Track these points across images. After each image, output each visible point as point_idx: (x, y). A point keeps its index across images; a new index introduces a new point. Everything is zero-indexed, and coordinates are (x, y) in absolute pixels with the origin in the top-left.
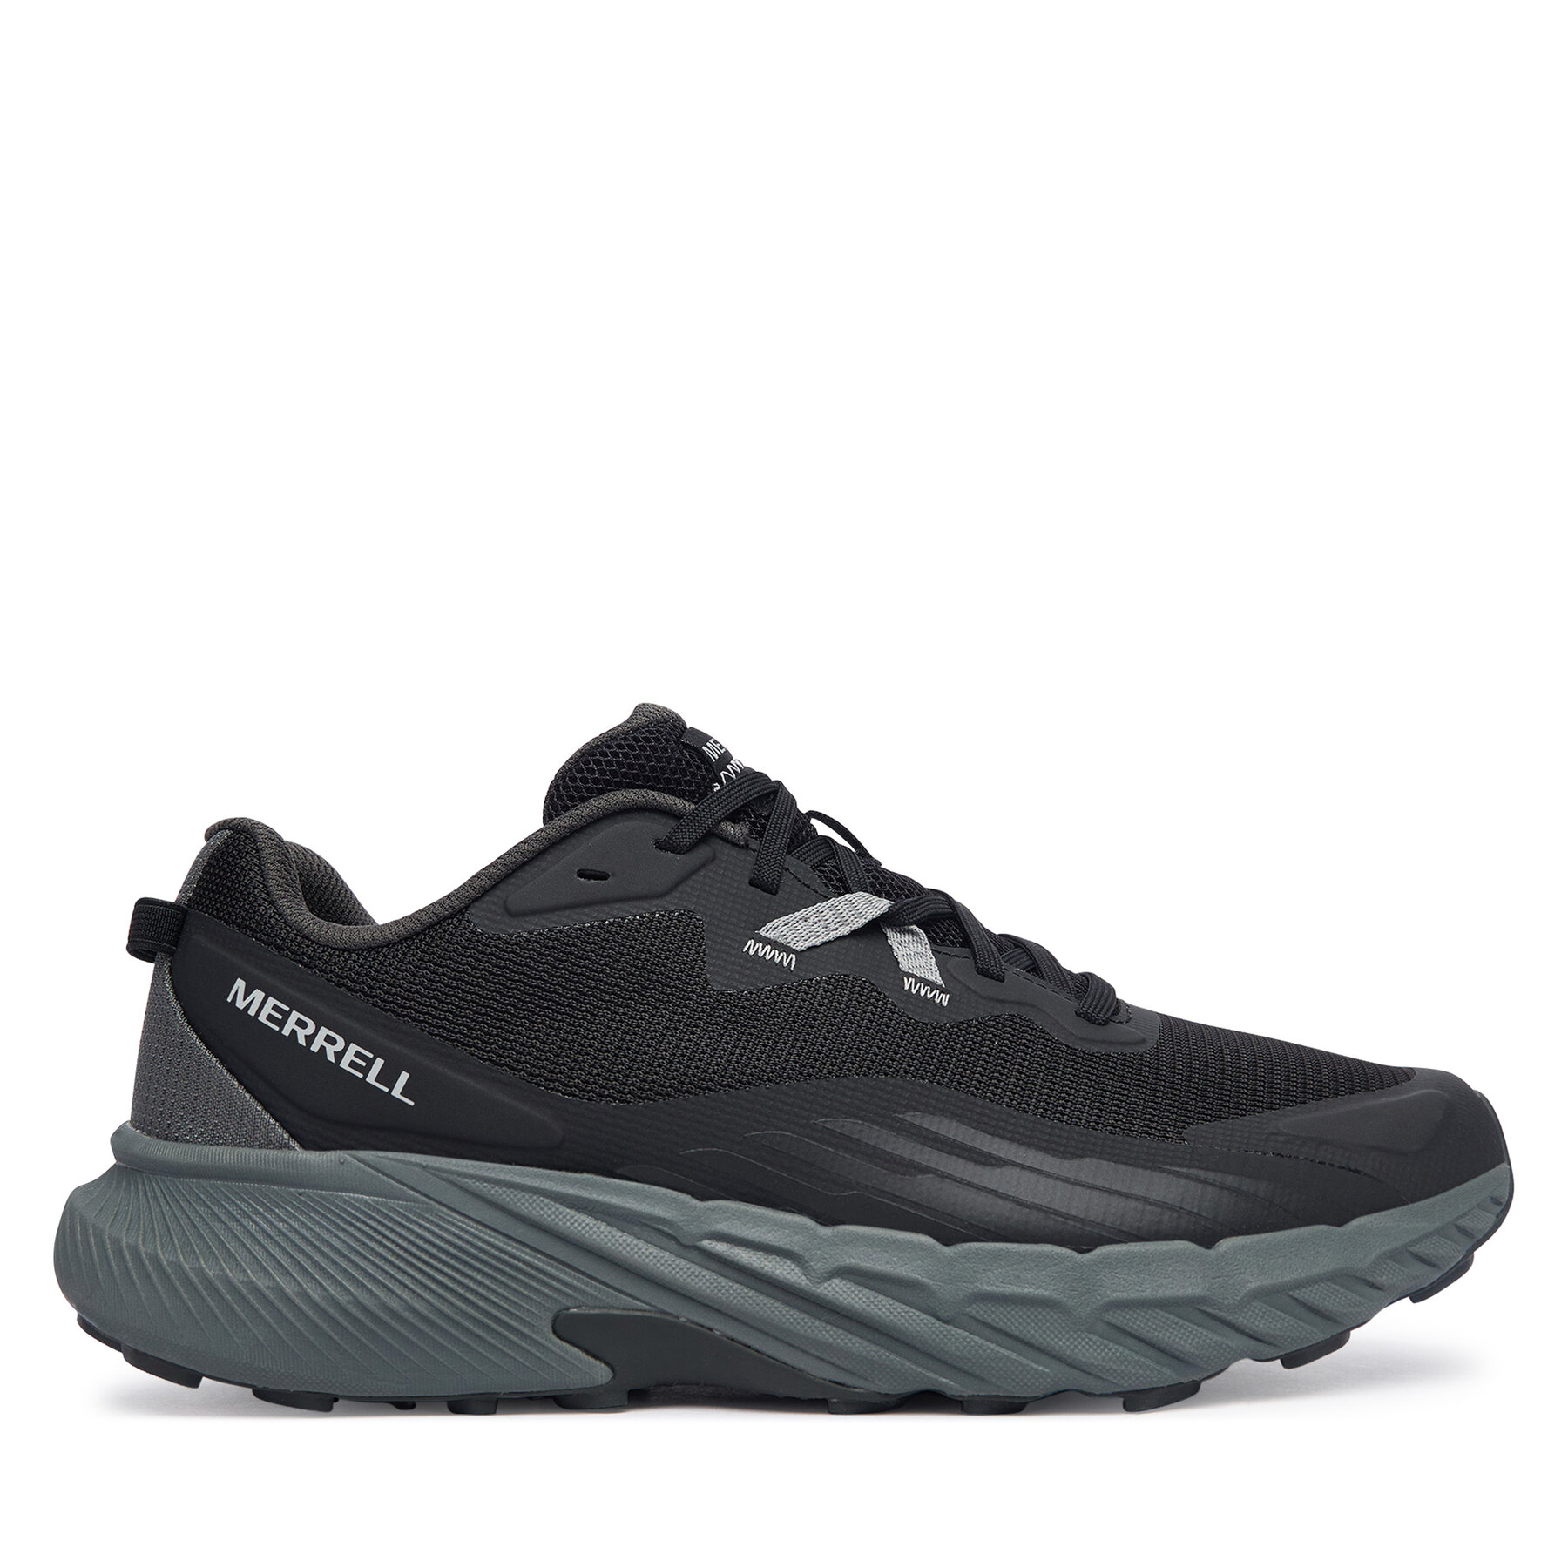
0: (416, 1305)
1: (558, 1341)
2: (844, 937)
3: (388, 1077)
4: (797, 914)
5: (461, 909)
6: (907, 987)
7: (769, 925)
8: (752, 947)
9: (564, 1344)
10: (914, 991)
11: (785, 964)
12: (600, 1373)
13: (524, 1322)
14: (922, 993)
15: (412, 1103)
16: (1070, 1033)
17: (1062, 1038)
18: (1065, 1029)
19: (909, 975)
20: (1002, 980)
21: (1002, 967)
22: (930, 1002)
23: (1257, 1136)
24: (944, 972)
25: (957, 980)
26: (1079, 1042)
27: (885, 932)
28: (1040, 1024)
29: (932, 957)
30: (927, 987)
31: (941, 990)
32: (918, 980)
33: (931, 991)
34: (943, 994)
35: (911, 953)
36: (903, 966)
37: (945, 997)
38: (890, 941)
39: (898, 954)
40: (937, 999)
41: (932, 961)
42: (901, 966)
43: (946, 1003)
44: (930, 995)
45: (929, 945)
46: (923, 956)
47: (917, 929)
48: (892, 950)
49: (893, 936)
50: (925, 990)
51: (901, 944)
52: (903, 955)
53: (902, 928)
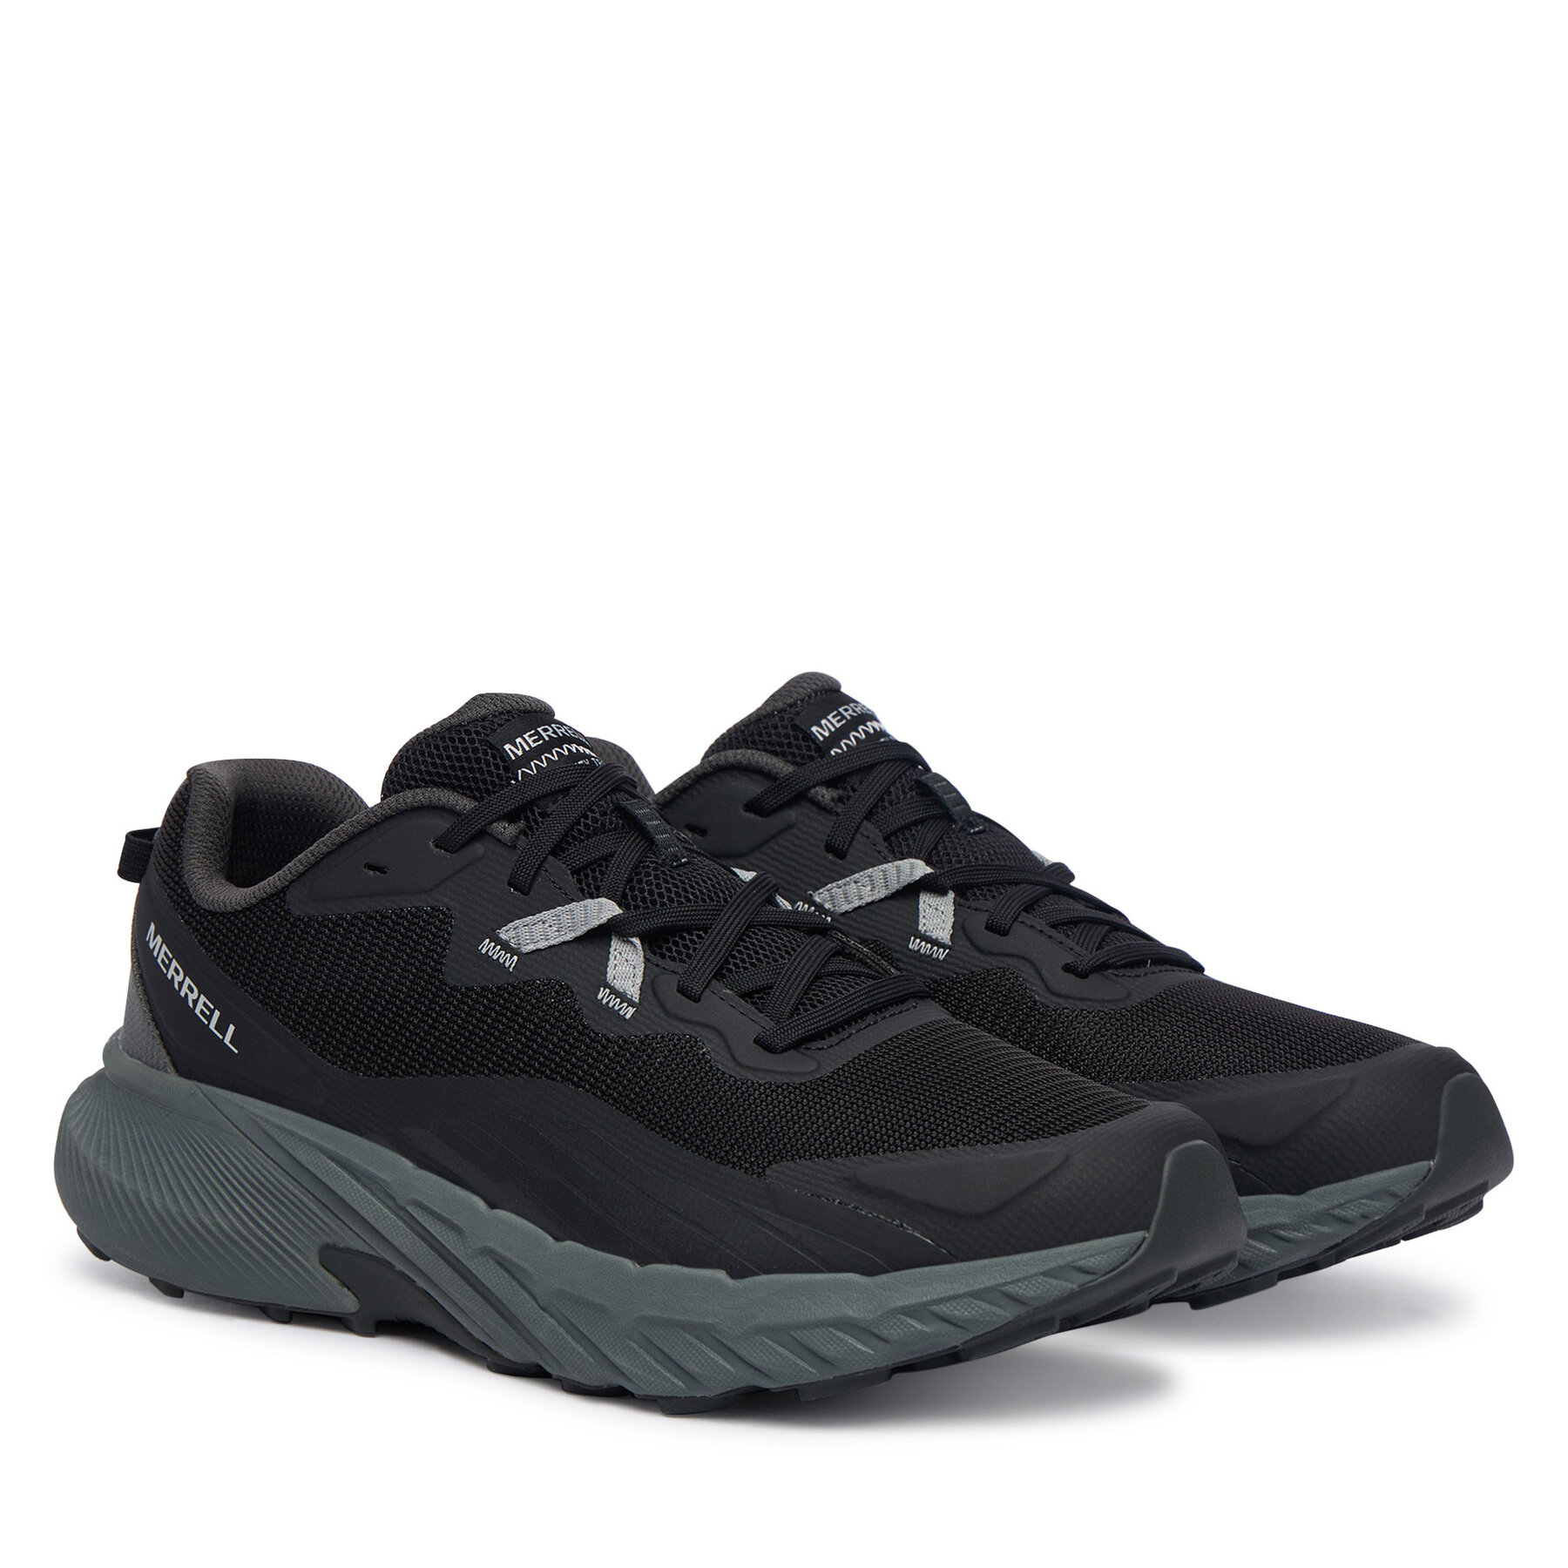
0: (223, 1224)
1: (322, 1269)
2: (568, 942)
3: (222, 1027)
4: (552, 911)
5: (283, 888)
6: (600, 996)
7: (510, 925)
8: (486, 946)
9: (327, 1273)
10: (604, 1001)
11: (507, 965)
12: (348, 1303)
13: (298, 1250)
14: (611, 1004)
15: (236, 1052)
16: (734, 1059)
17: (723, 1064)
18: (732, 1055)
19: (607, 985)
20: (697, 1000)
21: (706, 987)
22: (616, 1014)
23: (832, 1180)
24: (649, 985)
25: (655, 995)
26: (738, 1069)
27: (611, 940)
28: (710, 1047)
29: (642, 969)
30: (618, 1000)
31: (631, 1003)
32: (614, 991)
33: (620, 1004)
34: (630, 1008)
35: (626, 963)
36: (610, 976)
37: (631, 1010)
38: (612, 950)
39: (611, 963)
40: (622, 1013)
41: (641, 974)
42: (608, 975)
43: (628, 1016)
44: (616, 1008)
45: (645, 957)
46: (634, 968)
47: (636, 941)
48: (608, 959)
49: (616, 945)
50: (614, 1003)
51: (620, 954)
52: (616, 965)
53: (625, 937)
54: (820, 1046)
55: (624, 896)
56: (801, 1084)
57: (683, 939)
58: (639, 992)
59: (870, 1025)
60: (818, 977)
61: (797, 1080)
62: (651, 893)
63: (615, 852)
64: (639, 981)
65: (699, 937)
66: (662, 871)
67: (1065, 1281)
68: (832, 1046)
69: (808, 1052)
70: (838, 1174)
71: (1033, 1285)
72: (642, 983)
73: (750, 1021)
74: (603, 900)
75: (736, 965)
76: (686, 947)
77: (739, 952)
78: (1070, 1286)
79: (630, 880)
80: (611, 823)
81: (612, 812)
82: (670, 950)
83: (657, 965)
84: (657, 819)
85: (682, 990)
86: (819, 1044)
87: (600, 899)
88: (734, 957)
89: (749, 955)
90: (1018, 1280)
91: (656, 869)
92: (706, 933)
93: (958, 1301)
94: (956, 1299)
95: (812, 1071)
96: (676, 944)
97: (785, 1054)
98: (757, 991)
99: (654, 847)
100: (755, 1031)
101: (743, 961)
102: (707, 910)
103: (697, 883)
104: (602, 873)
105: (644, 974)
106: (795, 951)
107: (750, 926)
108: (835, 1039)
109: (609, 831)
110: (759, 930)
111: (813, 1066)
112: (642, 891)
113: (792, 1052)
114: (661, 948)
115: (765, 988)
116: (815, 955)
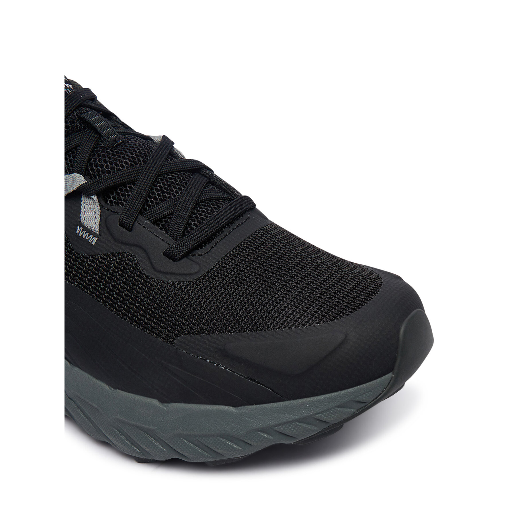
14: (84, 237)
16: (153, 267)
17: (147, 270)
18: (151, 264)
19: (81, 225)
20: (130, 230)
21: (135, 221)
22: (86, 242)
23: (212, 349)
24: (104, 223)
25: (108, 229)
26: (155, 273)
27: (81, 197)
28: (140, 259)
29: (99, 213)
30: (88, 233)
31: (95, 235)
32: (85, 229)
33: (89, 236)
34: (94, 238)
35: (90, 210)
36: (82, 219)
37: (95, 239)
38: (82, 203)
39: (82, 211)
40: (90, 241)
41: (98, 216)
42: (81, 219)
43: (93, 243)
44: (87, 238)
45: (100, 205)
46: (95, 213)
47: (95, 198)
48: (81, 209)
49: (84, 200)
50: (86, 235)
51: (87, 205)
52: (85, 211)
53: (89, 196)
54: (200, 253)
55: (87, 169)
56: (191, 282)
57: (122, 190)
58: (98, 227)
59: (226, 235)
60: (198, 204)
61: (189, 279)
62: (102, 166)
63: (80, 144)
64: (98, 221)
65: (131, 188)
66: (107, 152)
67: (349, 408)
68: (207, 253)
69: (194, 258)
70: (215, 346)
71: (332, 413)
72: (100, 221)
73: (161, 240)
74: (75, 175)
75: (152, 202)
76: (124, 195)
77: (153, 193)
78: (353, 410)
79: (89, 160)
80: (77, 127)
81: (78, 120)
82: (114, 198)
83: (108, 210)
84: (102, 121)
85: (122, 225)
86: (199, 252)
87: (73, 174)
88: (151, 197)
89: (158, 194)
90: (323, 412)
91: (103, 151)
92: (134, 185)
93: (289, 424)
94: (288, 423)
95: (196, 273)
96: (118, 194)
97: (181, 261)
98: (165, 217)
99: (102, 138)
100: (164, 246)
101: (156, 198)
102: (133, 171)
103: (127, 155)
104: (74, 157)
105: (101, 215)
106: (184, 187)
107: (159, 176)
108: (208, 247)
109: (77, 132)
110: (164, 177)
111: (197, 269)
112: (96, 166)
113: (185, 259)
114: (110, 198)
115: (169, 215)
116: (195, 190)
